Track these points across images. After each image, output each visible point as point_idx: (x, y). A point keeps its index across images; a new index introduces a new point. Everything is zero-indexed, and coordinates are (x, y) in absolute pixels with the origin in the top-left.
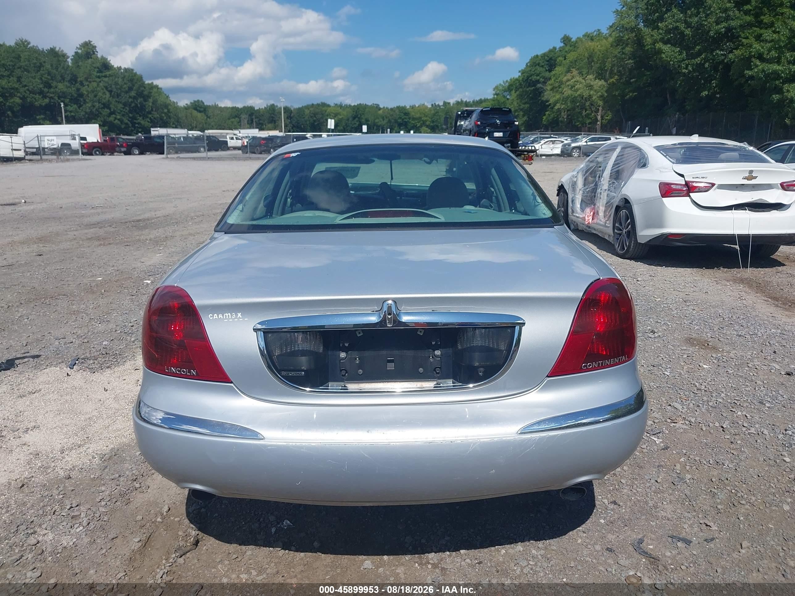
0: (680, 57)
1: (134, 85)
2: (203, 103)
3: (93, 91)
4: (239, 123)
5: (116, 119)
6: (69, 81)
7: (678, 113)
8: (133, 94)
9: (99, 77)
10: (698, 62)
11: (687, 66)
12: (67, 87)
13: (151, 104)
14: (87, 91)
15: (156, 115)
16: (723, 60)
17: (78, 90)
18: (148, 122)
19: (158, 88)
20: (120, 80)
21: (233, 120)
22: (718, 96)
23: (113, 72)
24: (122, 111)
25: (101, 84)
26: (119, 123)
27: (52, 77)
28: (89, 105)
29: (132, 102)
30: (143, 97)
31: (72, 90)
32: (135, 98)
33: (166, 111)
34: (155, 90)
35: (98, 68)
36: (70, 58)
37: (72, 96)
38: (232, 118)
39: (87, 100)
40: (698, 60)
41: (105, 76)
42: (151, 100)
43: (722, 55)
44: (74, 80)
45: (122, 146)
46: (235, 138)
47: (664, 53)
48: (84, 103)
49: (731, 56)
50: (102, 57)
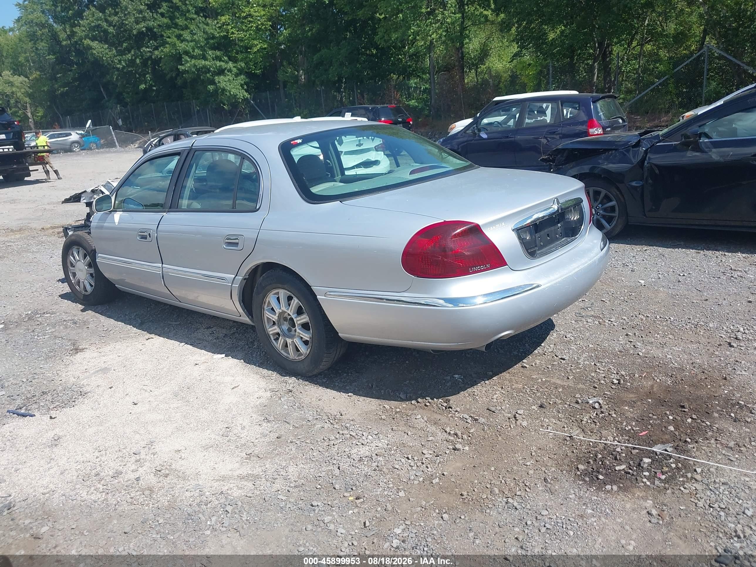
0: (111, 53)
7: (119, 106)
10: (130, 58)
11: (120, 61)
16: (151, 57)
22: (155, 88)
40: (129, 56)
43: (149, 51)
47: (94, 49)
49: (156, 52)
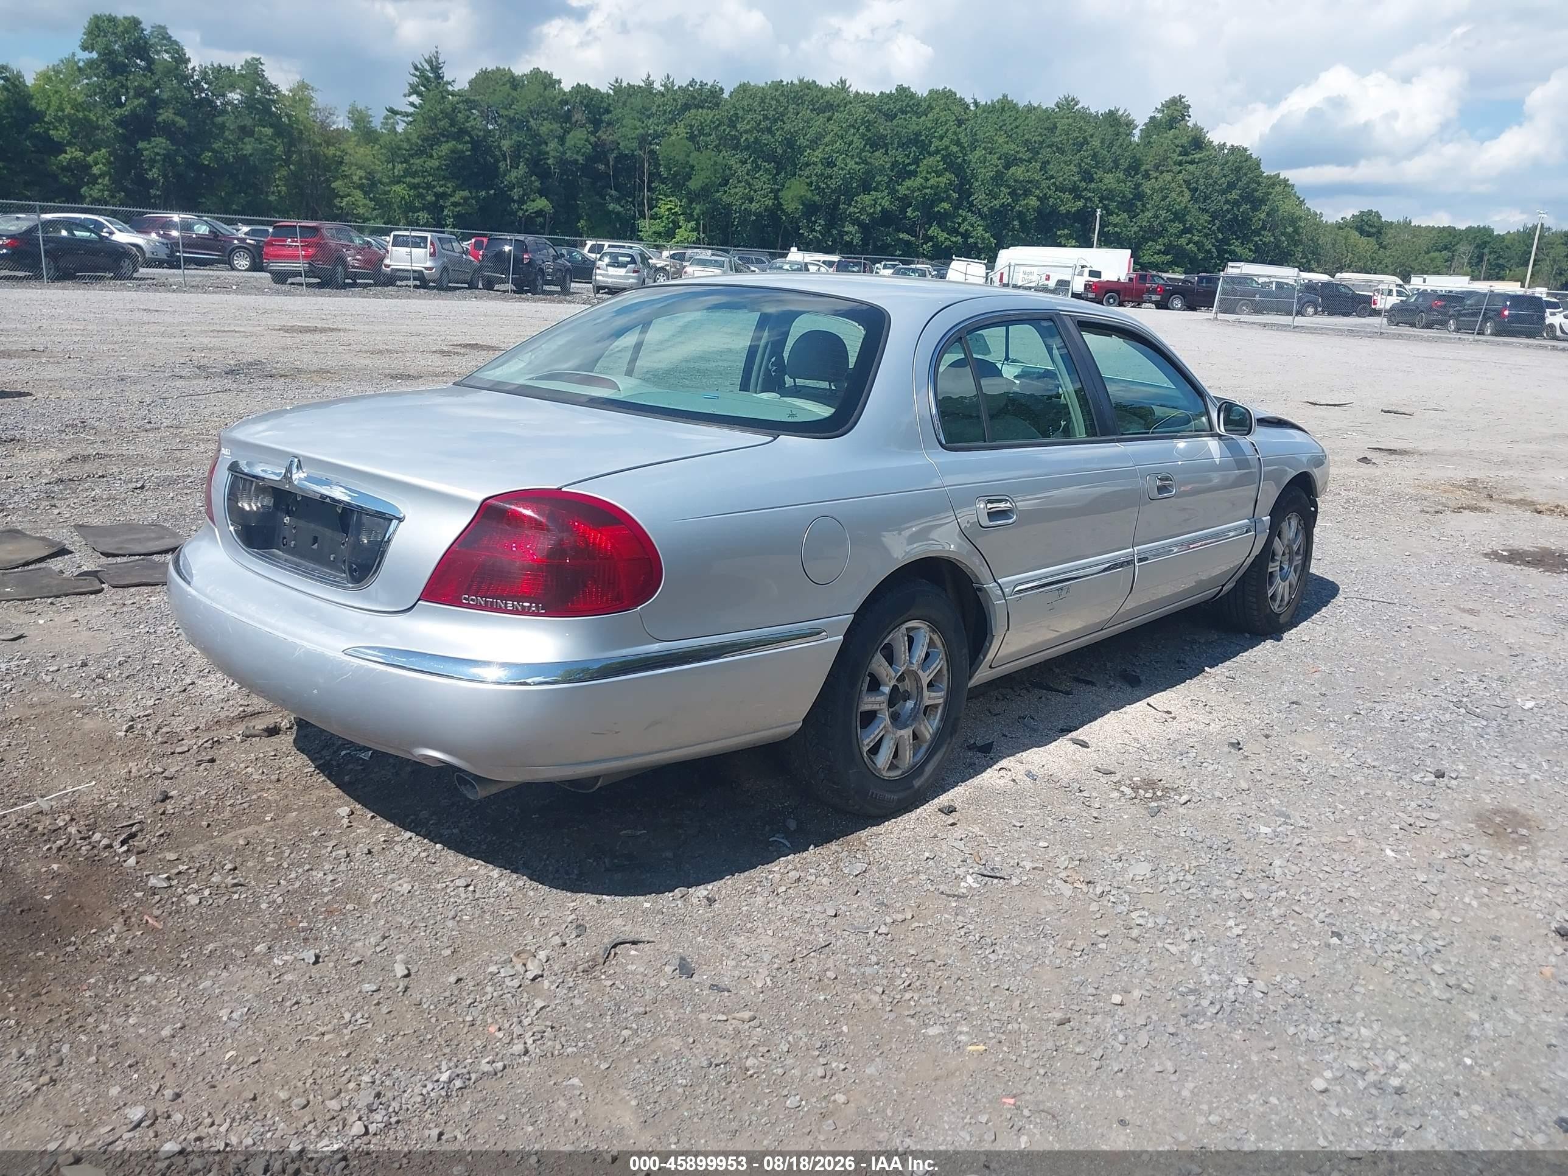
1: (1239, 179)
2: (1379, 217)
3: (1161, 190)
4: (1447, 261)
5: (1190, 241)
6: (1125, 170)
8: (1234, 195)
9: (1180, 164)
12: (1119, 181)
13: (1263, 216)
14: (1153, 189)
15: (1268, 237)
17: (1138, 186)
18: (1250, 250)
19: (1286, 185)
20: (1217, 169)
21: (1437, 254)
23: (1208, 153)
24: (1205, 227)
25: (1180, 176)
26: (1195, 249)
27: (1097, 163)
28: (1149, 214)
29: (1228, 211)
30: (1252, 202)
31: (1127, 188)
32: (1236, 204)
33: (1290, 230)
34: (1278, 189)
35: (1182, 146)
36: (1140, 127)
37: (1124, 196)
38: (1437, 250)
39: (1148, 206)
41: (1192, 163)
42: (1266, 208)
44: (1134, 167)
45: (1154, 291)
46: (1395, 293)
48: (1142, 211)
50: (1195, 125)
